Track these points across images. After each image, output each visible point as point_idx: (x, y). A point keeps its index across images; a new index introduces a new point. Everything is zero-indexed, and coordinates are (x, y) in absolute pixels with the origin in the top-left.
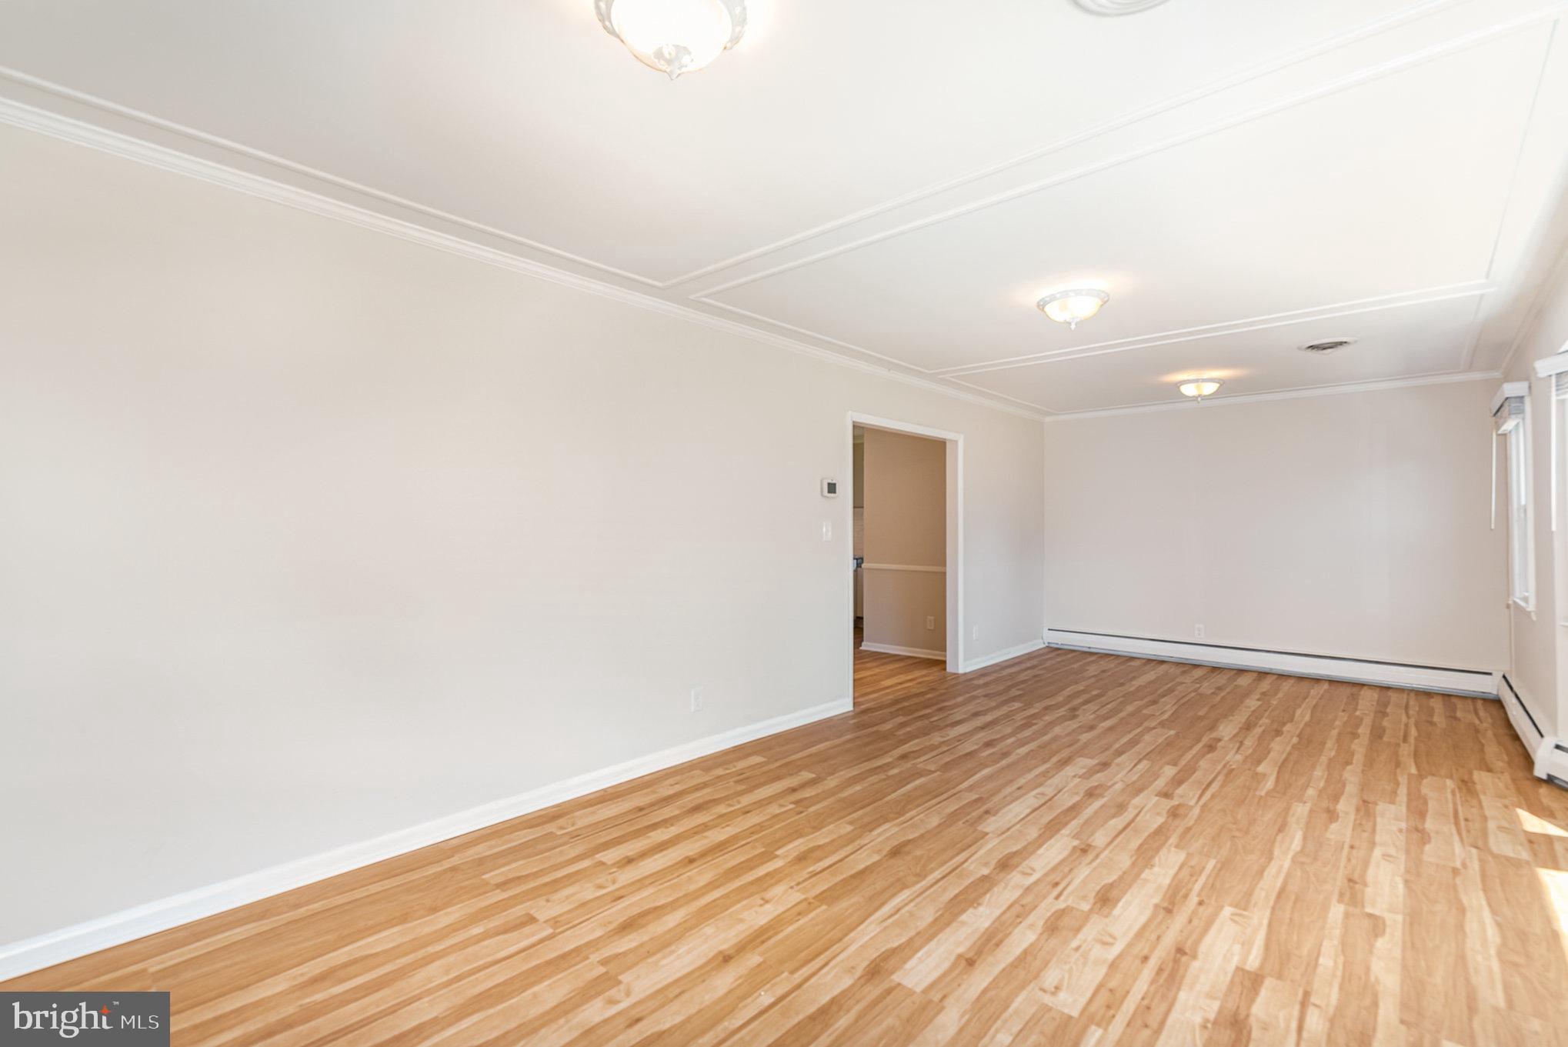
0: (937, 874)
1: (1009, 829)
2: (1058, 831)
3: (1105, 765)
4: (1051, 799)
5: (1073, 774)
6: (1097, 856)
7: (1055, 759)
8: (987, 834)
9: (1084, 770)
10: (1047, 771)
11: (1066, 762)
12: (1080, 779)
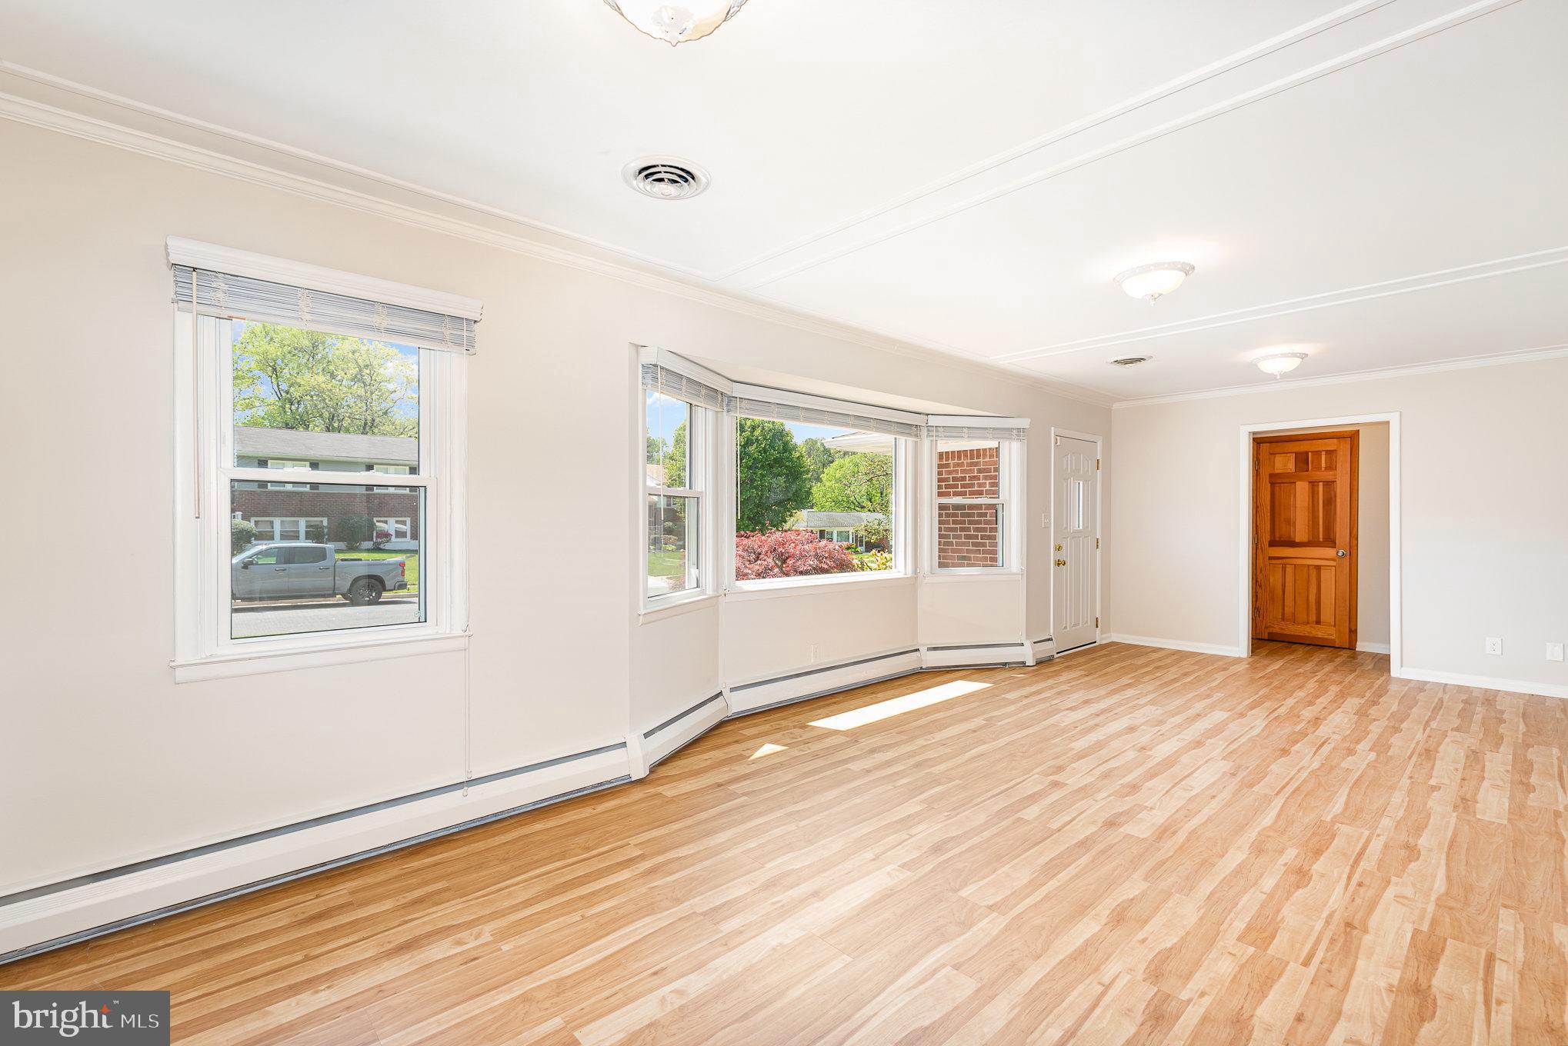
0: (1243, 740)
1: (1206, 762)
2: (1164, 760)
3: (1111, 824)
4: (1176, 784)
5: (1154, 811)
6: (1134, 746)
7: (1181, 837)
8: (1222, 759)
9: (1139, 816)
10: (1188, 817)
11: (1165, 830)
12: (1146, 804)
